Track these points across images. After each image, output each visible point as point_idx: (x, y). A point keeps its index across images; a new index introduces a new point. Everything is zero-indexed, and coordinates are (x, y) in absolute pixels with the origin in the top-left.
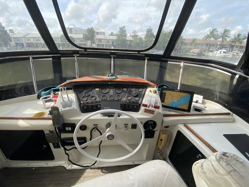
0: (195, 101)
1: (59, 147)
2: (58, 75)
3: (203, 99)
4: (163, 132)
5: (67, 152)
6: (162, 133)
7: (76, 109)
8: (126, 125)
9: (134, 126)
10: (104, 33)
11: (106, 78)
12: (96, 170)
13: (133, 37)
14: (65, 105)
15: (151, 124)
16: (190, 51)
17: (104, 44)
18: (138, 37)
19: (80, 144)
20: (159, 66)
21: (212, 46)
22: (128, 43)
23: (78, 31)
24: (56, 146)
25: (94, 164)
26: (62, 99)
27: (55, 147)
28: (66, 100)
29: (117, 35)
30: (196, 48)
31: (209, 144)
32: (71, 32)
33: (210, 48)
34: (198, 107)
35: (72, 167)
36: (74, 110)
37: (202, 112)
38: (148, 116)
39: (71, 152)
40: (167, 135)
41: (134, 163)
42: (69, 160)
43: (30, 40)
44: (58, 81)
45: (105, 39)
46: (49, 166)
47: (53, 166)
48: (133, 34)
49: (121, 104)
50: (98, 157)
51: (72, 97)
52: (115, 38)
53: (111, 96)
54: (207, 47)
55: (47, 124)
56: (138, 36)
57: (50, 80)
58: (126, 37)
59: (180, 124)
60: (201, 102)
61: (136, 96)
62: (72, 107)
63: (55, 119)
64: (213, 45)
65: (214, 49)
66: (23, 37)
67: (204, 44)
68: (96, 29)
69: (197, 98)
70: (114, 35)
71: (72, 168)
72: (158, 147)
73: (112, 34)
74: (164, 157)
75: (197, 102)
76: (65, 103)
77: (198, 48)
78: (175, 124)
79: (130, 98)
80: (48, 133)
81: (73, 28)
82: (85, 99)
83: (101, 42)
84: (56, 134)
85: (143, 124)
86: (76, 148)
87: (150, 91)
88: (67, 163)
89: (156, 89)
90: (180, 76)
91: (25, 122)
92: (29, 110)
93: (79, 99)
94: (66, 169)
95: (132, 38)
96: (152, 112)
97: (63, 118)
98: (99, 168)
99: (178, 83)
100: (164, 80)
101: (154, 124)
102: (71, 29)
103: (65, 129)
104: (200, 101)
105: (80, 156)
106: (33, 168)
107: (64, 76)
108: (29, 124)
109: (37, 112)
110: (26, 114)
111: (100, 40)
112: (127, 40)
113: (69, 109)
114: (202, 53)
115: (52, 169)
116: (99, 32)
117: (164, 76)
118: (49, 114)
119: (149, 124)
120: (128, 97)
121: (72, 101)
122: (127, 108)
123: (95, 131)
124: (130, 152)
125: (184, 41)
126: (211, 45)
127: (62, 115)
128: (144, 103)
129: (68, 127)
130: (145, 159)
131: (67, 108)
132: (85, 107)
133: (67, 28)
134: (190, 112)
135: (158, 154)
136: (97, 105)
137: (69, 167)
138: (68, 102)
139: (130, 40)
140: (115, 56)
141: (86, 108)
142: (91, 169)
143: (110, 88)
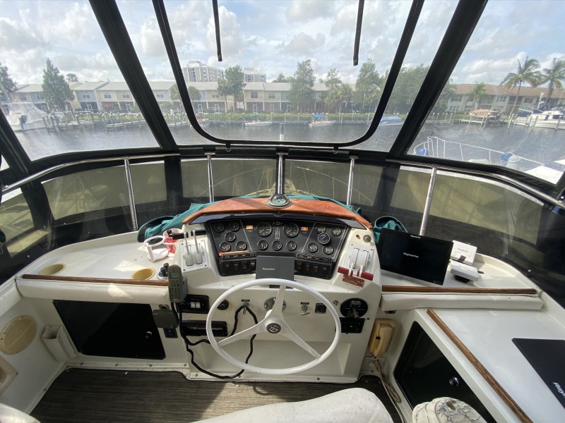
0: (459, 257)
1: (175, 336)
2: (174, 194)
3: (477, 252)
4: (383, 322)
5: (190, 347)
6: (381, 325)
7: (210, 269)
8: (305, 305)
9: (321, 308)
10: (263, 77)
11: (267, 203)
12: (243, 386)
13: (327, 83)
14: (191, 261)
15: (357, 306)
16: (468, 114)
17: (263, 101)
18: (340, 85)
19: (216, 333)
20: (380, 175)
21: (525, 102)
22: (317, 98)
23: (207, 73)
24: (171, 334)
25: (239, 375)
26: (185, 249)
27: (168, 335)
28: (193, 250)
29: (291, 80)
30: (484, 107)
31: (476, 359)
32: (194, 78)
33: (519, 107)
34: (463, 274)
35: (197, 375)
36: (206, 270)
37: (472, 285)
38: (349, 291)
39: (198, 349)
40: (390, 329)
41: (318, 379)
42: (193, 362)
43: (110, 97)
44: (174, 206)
45: (265, 92)
46: (154, 370)
47: (161, 370)
48: (330, 78)
49: (296, 261)
50: (247, 362)
51: (202, 244)
52: (287, 87)
53: (276, 242)
54: (513, 104)
55: (157, 294)
56: (340, 82)
57: (161, 203)
58: (312, 84)
59: (419, 308)
60: (472, 261)
61: (327, 245)
62: (204, 264)
63: (174, 287)
64: (528, 100)
65: (529, 109)
66: (97, 89)
67: (505, 97)
68: (245, 69)
69: (463, 250)
70: (285, 81)
71: (198, 377)
72: (371, 351)
73: (281, 79)
74: (385, 372)
75: (462, 260)
76: (192, 256)
77: (489, 107)
78: (409, 308)
79: (313, 248)
80: (158, 308)
81: (197, 68)
82: (227, 247)
83: (257, 97)
84: (172, 313)
85: (339, 306)
86: (208, 342)
87: (358, 236)
88: (188, 366)
89: (368, 232)
90: (428, 198)
91: (121, 288)
92: (125, 263)
93: (215, 248)
94: (186, 379)
95: (327, 85)
96: (358, 282)
97: (187, 285)
98: (249, 383)
99: (422, 214)
100: (391, 205)
101: (362, 306)
102: (192, 70)
103: (190, 305)
104: (470, 259)
105: (213, 356)
106: (126, 371)
107: (186, 195)
108: (127, 292)
109: (139, 268)
110: (120, 273)
111: (254, 94)
112: (315, 92)
113: (199, 268)
114: (498, 118)
115: (160, 376)
116: (252, 76)
117: (391, 198)
118: (160, 275)
119: (353, 305)
120: (310, 245)
121: (203, 253)
122: (308, 270)
123: (244, 313)
124: (312, 358)
125: (454, 90)
126: (523, 100)
127: (186, 280)
128: (342, 266)
129: (195, 301)
130: (343, 373)
131: (195, 267)
132: (228, 266)
133: (185, 69)
134: (442, 284)
135: (372, 365)
136: (249, 262)
137: (193, 375)
138: (197, 255)
139: (323, 92)
140: (287, 154)
141: (228, 268)
142: (233, 382)
143: (275, 226)
